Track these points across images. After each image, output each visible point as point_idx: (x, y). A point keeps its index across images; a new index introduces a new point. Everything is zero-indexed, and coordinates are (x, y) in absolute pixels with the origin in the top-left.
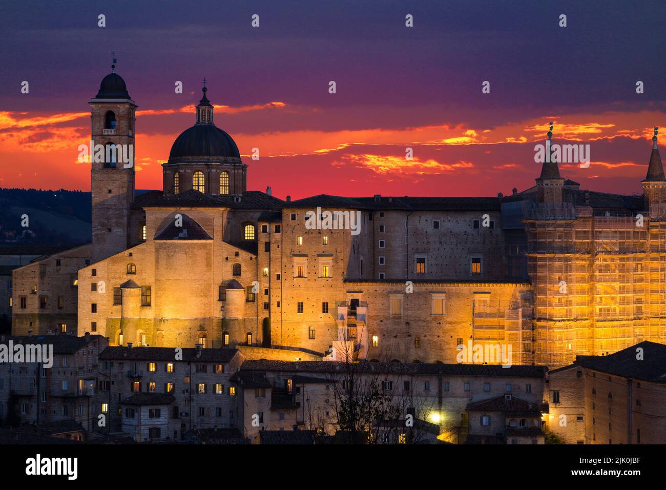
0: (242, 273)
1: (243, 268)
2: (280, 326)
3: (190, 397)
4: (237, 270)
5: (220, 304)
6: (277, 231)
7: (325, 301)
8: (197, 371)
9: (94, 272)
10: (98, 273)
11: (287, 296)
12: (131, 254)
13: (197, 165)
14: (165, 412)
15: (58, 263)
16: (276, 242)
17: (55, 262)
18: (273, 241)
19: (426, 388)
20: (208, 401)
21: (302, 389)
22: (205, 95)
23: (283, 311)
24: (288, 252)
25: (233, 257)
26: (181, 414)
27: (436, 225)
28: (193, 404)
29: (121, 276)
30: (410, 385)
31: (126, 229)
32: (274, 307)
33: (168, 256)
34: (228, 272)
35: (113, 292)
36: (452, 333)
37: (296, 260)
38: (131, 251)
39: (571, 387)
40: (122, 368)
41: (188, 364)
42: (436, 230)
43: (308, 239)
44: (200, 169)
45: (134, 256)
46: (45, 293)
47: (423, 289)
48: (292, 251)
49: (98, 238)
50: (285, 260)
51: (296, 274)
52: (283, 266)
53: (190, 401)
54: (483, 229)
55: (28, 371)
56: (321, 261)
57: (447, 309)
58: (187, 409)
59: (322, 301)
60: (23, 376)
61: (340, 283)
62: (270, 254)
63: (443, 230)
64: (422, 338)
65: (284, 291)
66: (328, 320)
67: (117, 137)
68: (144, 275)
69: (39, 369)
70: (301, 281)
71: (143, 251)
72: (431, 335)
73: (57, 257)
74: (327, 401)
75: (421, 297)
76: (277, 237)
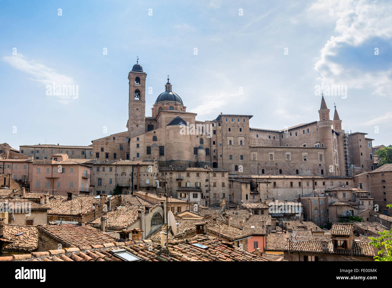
0: (204, 143)
1: (204, 141)
2: (222, 165)
3: (209, 189)
4: (202, 141)
5: (195, 155)
6: (220, 125)
7: (242, 155)
8: (212, 176)
9: (138, 139)
10: (140, 139)
12: (155, 132)
13: (171, 104)
14: (199, 195)
16: (220, 130)
17: (113, 138)
18: (218, 129)
19: (308, 185)
20: (218, 190)
21: (259, 185)
22: (168, 82)
23: (223, 159)
24: (225, 134)
26: (205, 197)
28: (211, 192)
29: (150, 141)
31: (145, 125)
32: (219, 157)
33: (175, 132)
34: (198, 142)
35: (146, 149)
36: (294, 168)
37: (228, 138)
38: (155, 131)
39: (365, 182)
40: (172, 175)
41: (208, 173)
42: (257, 138)
43: (233, 129)
44: (173, 106)
45: (156, 133)
46: (108, 151)
47: (282, 150)
48: (226, 134)
49: (132, 129)
50: (223, 138)
51: (229, 143)
52: (223, 140)
53: (209, 190)
54: (272, 139)
55: (127, 175)
56: (239, 138)
57: (291, 158)
58: (208, 194)
59: (240, 155)
60: (123, 177)
61: (248, 147)
62: (216, 135)
63: (260, 138)
64: (282, 170)
65: (224, 151)
66: (243, 163)
67: (141, 87)
68: (161, 142)
69: (132, 173)
70: (231, 146)
71: (160, 131)
72: (286, 168)
73: (114, 136)
74: (267, 191)
75: (281, 153)
76: (220, 128)
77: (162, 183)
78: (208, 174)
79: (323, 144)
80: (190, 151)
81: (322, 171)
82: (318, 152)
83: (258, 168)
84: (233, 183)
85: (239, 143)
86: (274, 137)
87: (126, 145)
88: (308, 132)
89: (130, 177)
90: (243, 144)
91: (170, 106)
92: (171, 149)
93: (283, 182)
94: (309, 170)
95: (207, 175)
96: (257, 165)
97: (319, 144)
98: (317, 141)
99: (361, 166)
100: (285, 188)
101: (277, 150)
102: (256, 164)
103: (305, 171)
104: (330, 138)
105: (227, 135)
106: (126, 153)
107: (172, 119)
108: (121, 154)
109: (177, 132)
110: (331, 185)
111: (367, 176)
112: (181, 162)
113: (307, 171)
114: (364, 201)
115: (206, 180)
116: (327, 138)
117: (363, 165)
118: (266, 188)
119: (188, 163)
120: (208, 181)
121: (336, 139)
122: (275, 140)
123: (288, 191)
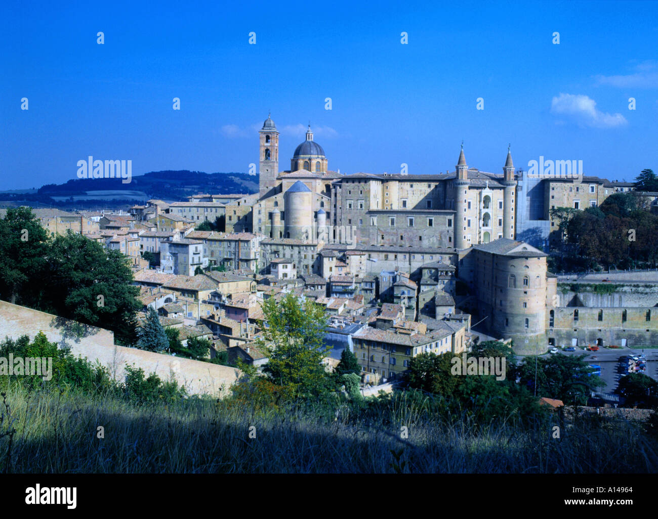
0: (324, 206)
1: (325, 204)
4: (322, 204)
5: (315, 219)
6: (340, 188)
7: (361, 219)
8: (303, 249)
10: (262, 206)
12: (276, 198)
14: (290, 266)
15: (245, 201)
18: (338, 192)
19: (404, 259)
21: (350, 257)
23: (342, 223)
24: (344, 197)
25: (321, 199)
27: (412, 186)
29: (272, 207)
30: (397, 256)
32: (338, 221)
34: (318, 205)
35: (268, 214)
36: (417, 234)
37: (348, 201)
43: (354, 192)
47: (404, 214)
50: (343, 201)
51: (348, 207)
52: (342, 204)
54: (433, 188)
55: (231, 248)
56: (360, 201)
57: (415, 223)
58: (299, 265)
61: (367, 211)
62: (337, 198)
64: (403, 236)
65: (343, 215)
66: (362, 227)
67: (271, 146)
68: (282, 207)
69: (235, 247)
70: (350, 210)
71: (281, 197)
72: (407, 234)
73: (245, 199)
75: (403, 218)
80: (308, 216)
81: (450, 238)
82: (447, 216)
83: (377, 233)
85: (359, 207)
86: (436, 186)
94: (434, 237)
96: (376, 230)
100: (380, 261)
101: (399, 214)
105: (347, 198)
107: (293, 184)
110: (431, 259)
113: (431, 238)
123: (383, 263)
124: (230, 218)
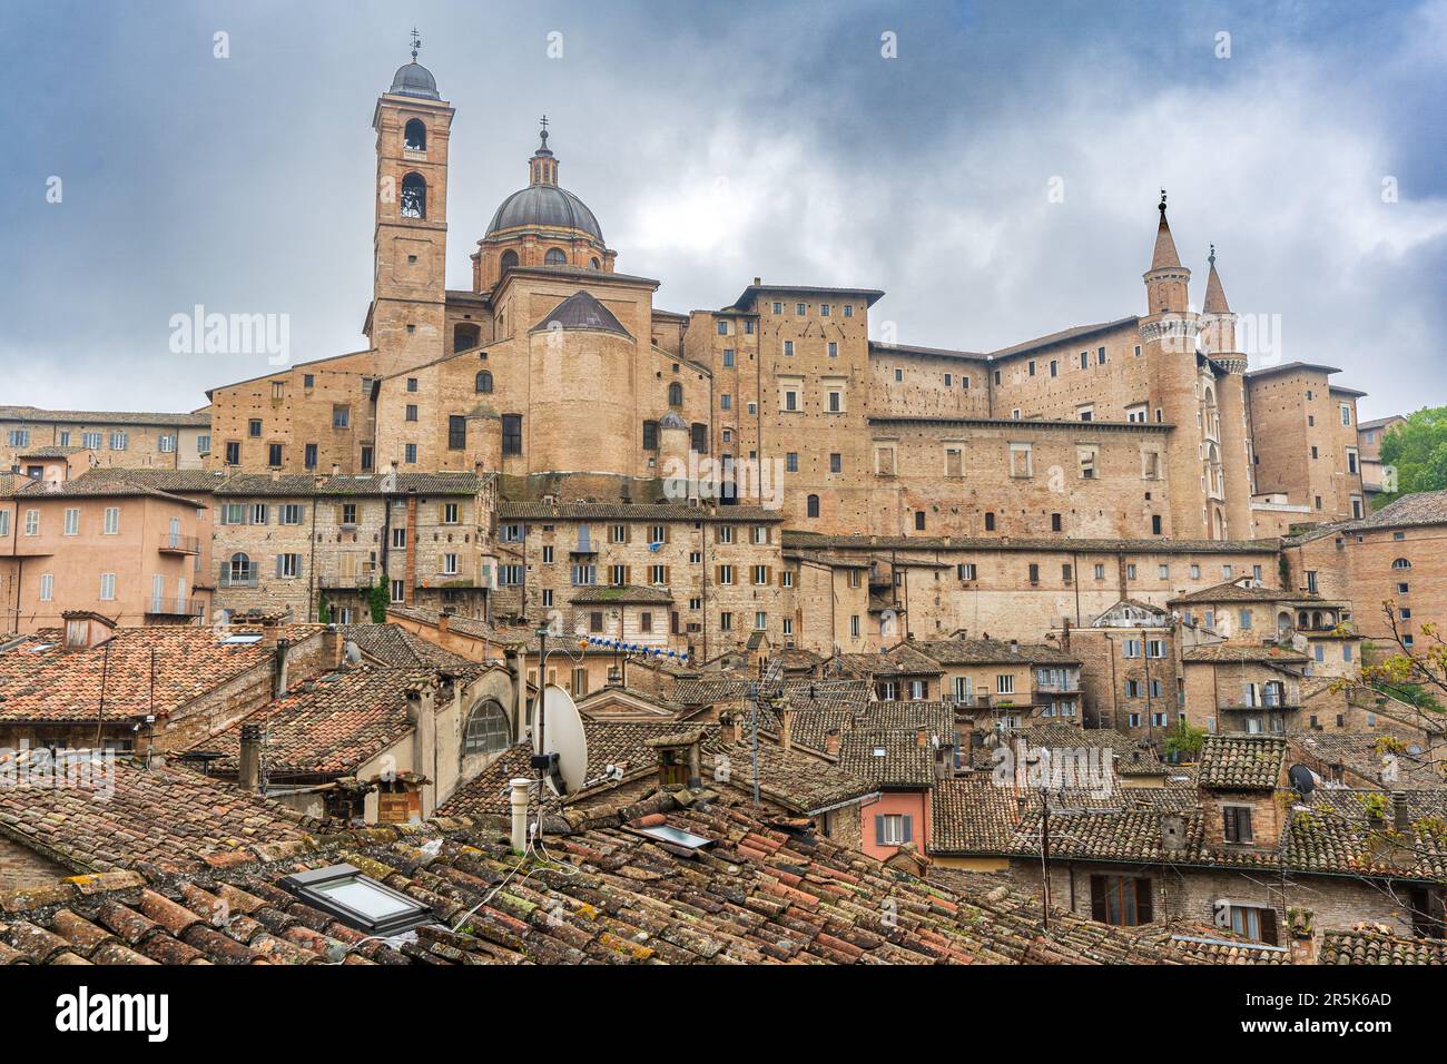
0: (685, 401)
1: (687, 392)
3: (704, 592)
4: (676, 392)
5: (649, 454)
6: (749, 330)
7: (835, 451)
8: (717, 542)
9: (413, 384)
10: (420, 386)
11: (768, 442)
12: (484, 356)
13: (556, 239)
14: (661, 620)
15: (309, 381)
16: (749, 349)
17: (302, 380)
18: (742, 346)
19: (1100, 578)
20: (740, 599)
21: (903, 577)
24: (770, 367)
25: (670, 372)
26: (684, 627)
27: (899, 375)
28: (711, 605)
29: (466, 394)
30: (1073, 570)
31: (442, 328)
33: (568, 356)
34: (661, 398)
35: (448, 424)
36: (1043, 506)
37: (782, 382)
38: (485, 351)
39: (1332, 566)
40: (552, 537)
41: (698, 527)
42: (899, 383)
43: (803, 346)
44: (560, 247)
45: (491, 359)
46: (280, 437)
47: (996, 433)
48: (776, 366)
49: (389, 342)
50: (763, 381)
51: (784, 406)
52: (762, 391)
53: (705, 599)
54: (957, 387)
55: (359, 536)
56: (827, 383)
57: (1034, 467)
58: (697, 617)
59: (831, 451)
60: (346, 548)
61: (861, 422)
62: (736, 370)
63: (907, 384)
64: (998, 514)
65: (764, 434)
66: (841, 485)
67: (430, 166)
68: (510, 396)
69: (386, 529)
70: (792, 418)
71: (509, 352)
72: (1010, 509)
73: (308, 371)
74: (937, 601)
75: (993, 446)
76: (749, 341)
77: (509, 568)
78: (701, 533)
79: (1159, 412)
80: (627, 436)
81: (1156, 519)
82: (1142, 441)
83: (900, 506)
84: (799, 568)
85: (827, 407)
86: (965, 380)
87: (361, 410)
88: (1102, 360)
89: (377, 548)
90: (842, 408)
91: (551, 247)
92: (552, 425)
93: (1000, 566)
94: (1104, 516)
95: (695, 536)
96: (896, 493)
97: (1143, 409)
98: (1139, 399)
99: (1314, 501)
100: (1009, 590)
101: (977, 433)
102: (892, 489)
103: (1088, 518)
104: (1186, 386)
105: (780, 371)
106: (362, 443)
107: (558, 302)
108: (340, 450)
109: (577, 357)
110: (1193, 579)
111: (1338, 541)
112: (593, 480)
113: (1094, 519)
114: (1324, 644)
115: (692, 555)
116: (1177, 386)
117: (1318, 498)
118: (930, 589)
119: (620, 483)
120: (698, 561)
121: (1213, 390)
122: (969, 394)
123: (1020, 601)
124: (233, 452)
